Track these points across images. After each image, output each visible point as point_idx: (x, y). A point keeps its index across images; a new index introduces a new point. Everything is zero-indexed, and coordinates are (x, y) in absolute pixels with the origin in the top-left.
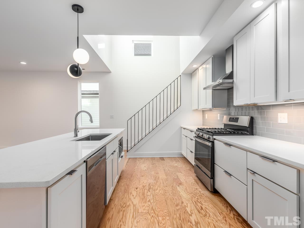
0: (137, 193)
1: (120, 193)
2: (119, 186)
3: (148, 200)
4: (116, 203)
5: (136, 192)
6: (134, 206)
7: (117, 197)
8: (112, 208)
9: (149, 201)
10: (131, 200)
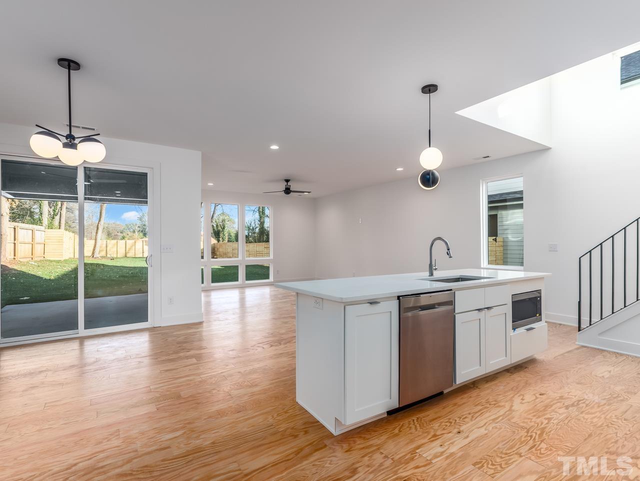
0: (535, 400)
1: (502, 387)
2: (508, 379)
3: (548, 416)
4: (482, 394)
5: (535, 398)
6: (510, 410)
7: (491, 390)
8: (471, 397)
9: (549, 419)
10: (512, 403)
